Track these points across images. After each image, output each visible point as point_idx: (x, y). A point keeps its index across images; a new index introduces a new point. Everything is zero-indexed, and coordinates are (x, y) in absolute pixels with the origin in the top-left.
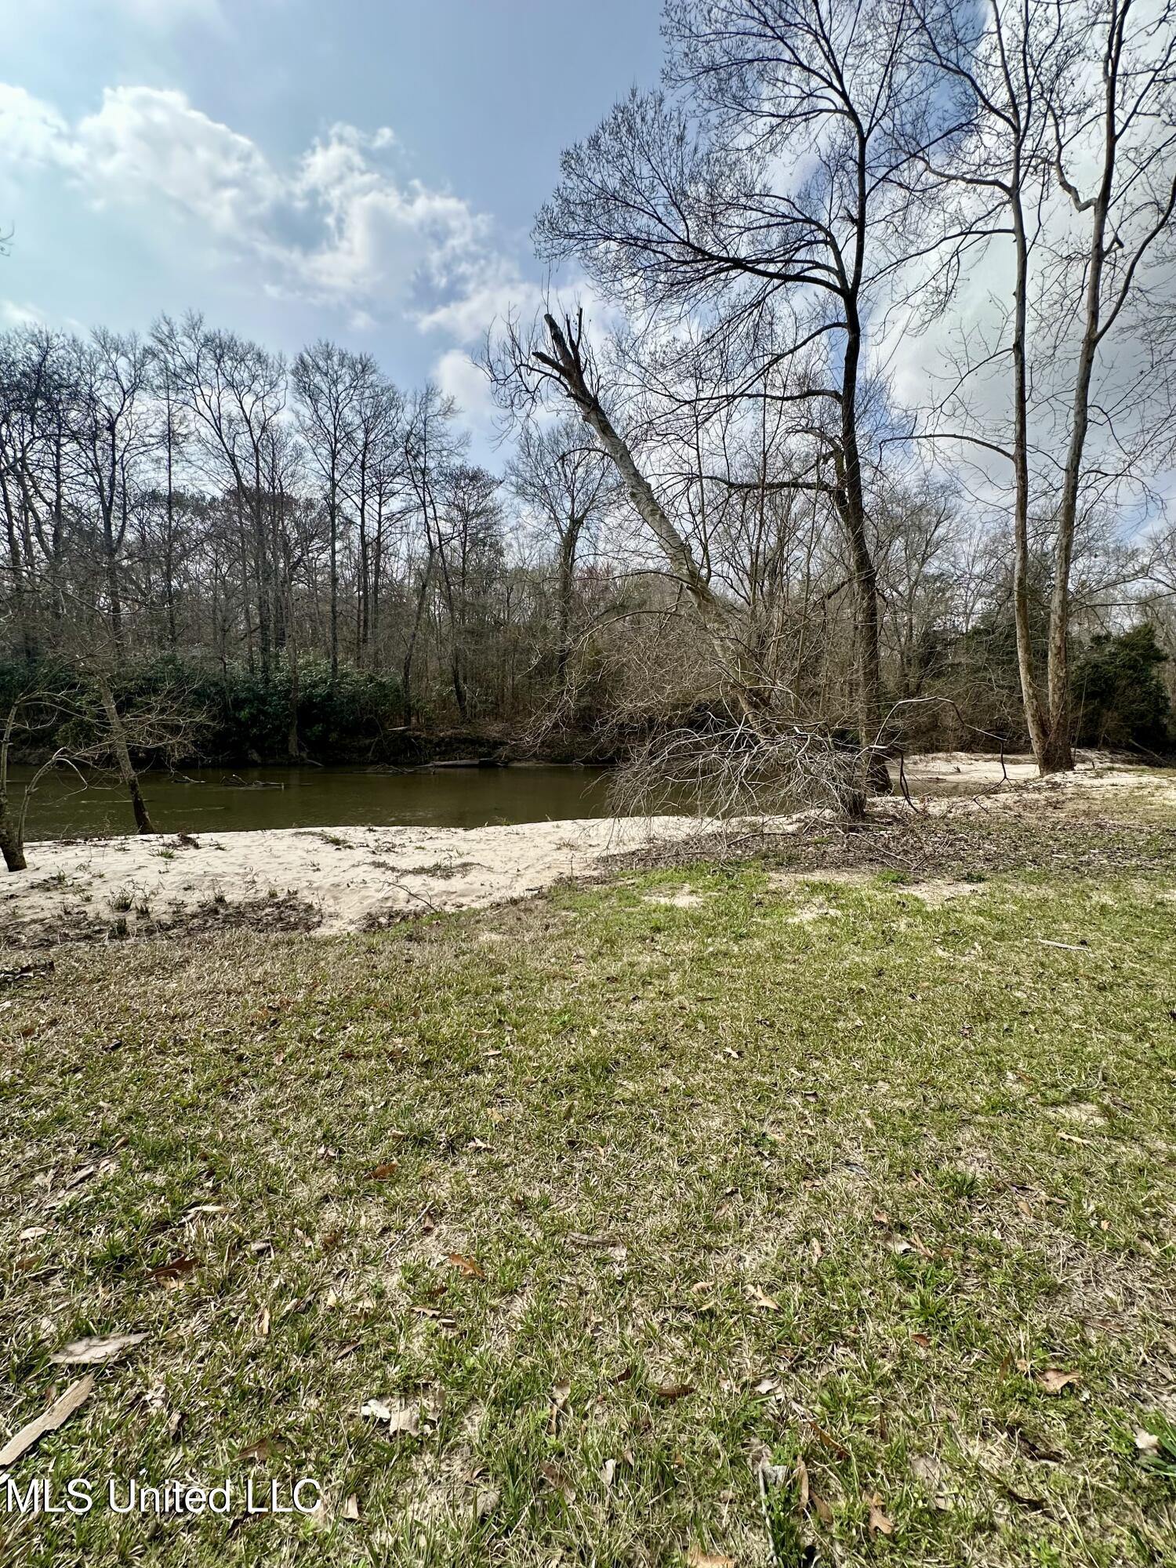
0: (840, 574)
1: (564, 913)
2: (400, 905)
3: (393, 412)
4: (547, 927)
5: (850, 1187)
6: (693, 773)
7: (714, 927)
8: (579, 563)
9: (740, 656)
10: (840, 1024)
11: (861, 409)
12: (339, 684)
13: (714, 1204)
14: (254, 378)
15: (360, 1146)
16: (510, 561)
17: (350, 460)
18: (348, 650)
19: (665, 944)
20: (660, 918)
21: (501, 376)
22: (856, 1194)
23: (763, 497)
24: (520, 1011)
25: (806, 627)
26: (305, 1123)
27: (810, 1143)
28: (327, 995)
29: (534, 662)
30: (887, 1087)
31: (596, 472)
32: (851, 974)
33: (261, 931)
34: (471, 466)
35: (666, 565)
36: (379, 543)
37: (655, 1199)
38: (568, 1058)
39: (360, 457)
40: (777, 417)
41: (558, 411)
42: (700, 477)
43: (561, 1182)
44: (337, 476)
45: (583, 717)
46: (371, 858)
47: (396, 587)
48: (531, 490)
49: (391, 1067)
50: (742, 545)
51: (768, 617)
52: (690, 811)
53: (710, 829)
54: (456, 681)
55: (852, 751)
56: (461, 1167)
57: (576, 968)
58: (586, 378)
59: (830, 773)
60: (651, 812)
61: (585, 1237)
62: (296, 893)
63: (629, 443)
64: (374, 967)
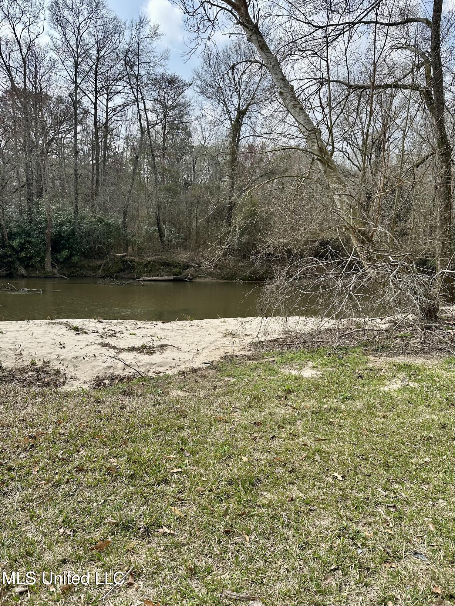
0: (426, 149)
1: (227, 379)
2: (118, 372)
3: (117, 36)
4: (215, 387)
5: (416, 569)
6: (317, 288)
7: (328, 392)
8: (243, 142)
9: (352, 206)
10: (414, 460)
11: (445, 32)
12: (79, 223)
13: (322, 576)
14: (23, 12)
15: (87, 529)
16: (196, 140)
17: (88, 69)
18: (86, 201)
19: (295, 401)
20: (292, 385)
21: (191, 10)
22: (420, 574)
23: (373, 95)
24: (195, 443)
25: (400, 187)
26: (51, 512)
27: (390, 539)
28: (69, 429)
29: (211, 211)
30: (445, 503)
31: (256, 77)
32: (422, 426)
33: (24, 387)
34: (170, 73)
35: (303, 143)
36: (106, 127)
37: (282, 571)
38: (227, 475)
39: (94, 67)
40: (384, 38)
41: (230, 34)
42: (329, 81)
43: (220, 557)
44: (79, 81)
45: (243, 249)
46: (99, 340)
47: (118, 158)
48: (211, 90)
49: (108, 478)
50: (357, 130)
51: (374, 180)
52: (313, 313)
53: (327, 326)
54: (158, 223)
55: (429, 274)
56: (153, 545)
57: (234, 415)
58: (250, 10)
59: (413, 288)
60: (288, 313)
61: (235, 594)
62: (49, 362)
63: (279, 57)
64: (99, 412)
